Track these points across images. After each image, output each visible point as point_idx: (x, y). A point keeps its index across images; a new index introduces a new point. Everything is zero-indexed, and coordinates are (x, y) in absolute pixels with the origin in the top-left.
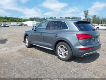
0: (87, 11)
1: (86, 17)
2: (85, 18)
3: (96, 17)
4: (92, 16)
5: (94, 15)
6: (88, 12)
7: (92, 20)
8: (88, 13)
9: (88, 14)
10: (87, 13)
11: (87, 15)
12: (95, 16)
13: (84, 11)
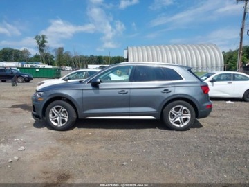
0: (44, 37)
1: (41, 50)
2: (39, 54)
3: (64, 52)
4: (55, 50)
5: (60, 48)
6: (45, 39)
7: (54, 59)
8: (46, 42)
9: (45, 44)
10: (44, 41)
11: (45, 46)
12: (61, 50)
13: (37, 37)
